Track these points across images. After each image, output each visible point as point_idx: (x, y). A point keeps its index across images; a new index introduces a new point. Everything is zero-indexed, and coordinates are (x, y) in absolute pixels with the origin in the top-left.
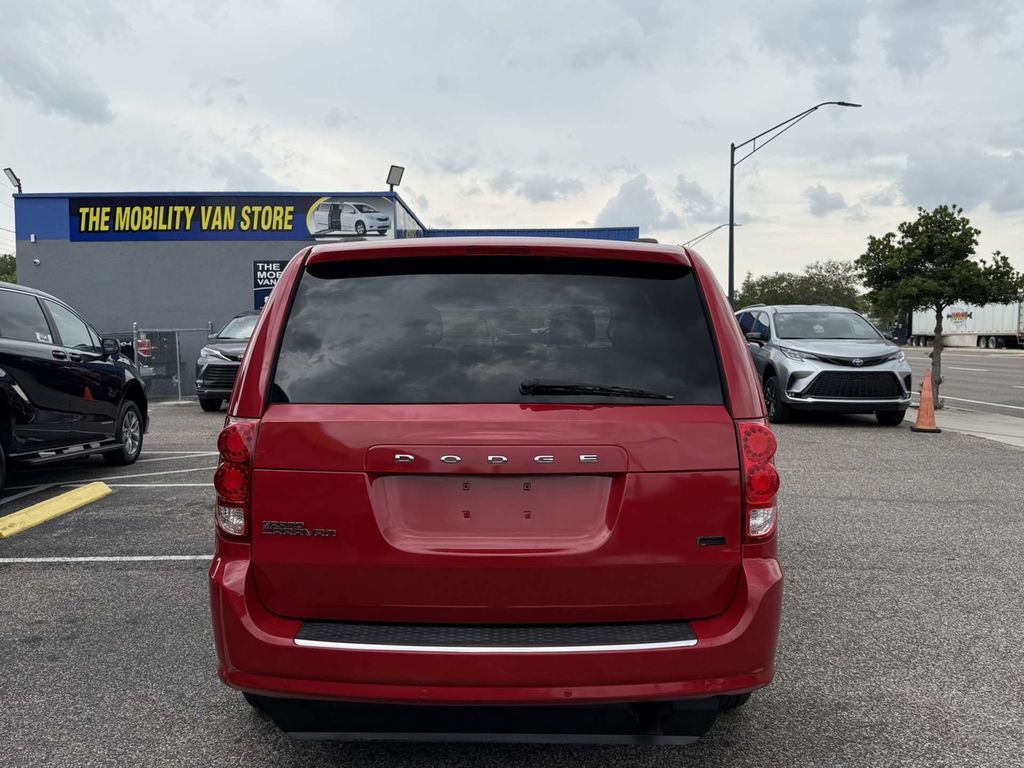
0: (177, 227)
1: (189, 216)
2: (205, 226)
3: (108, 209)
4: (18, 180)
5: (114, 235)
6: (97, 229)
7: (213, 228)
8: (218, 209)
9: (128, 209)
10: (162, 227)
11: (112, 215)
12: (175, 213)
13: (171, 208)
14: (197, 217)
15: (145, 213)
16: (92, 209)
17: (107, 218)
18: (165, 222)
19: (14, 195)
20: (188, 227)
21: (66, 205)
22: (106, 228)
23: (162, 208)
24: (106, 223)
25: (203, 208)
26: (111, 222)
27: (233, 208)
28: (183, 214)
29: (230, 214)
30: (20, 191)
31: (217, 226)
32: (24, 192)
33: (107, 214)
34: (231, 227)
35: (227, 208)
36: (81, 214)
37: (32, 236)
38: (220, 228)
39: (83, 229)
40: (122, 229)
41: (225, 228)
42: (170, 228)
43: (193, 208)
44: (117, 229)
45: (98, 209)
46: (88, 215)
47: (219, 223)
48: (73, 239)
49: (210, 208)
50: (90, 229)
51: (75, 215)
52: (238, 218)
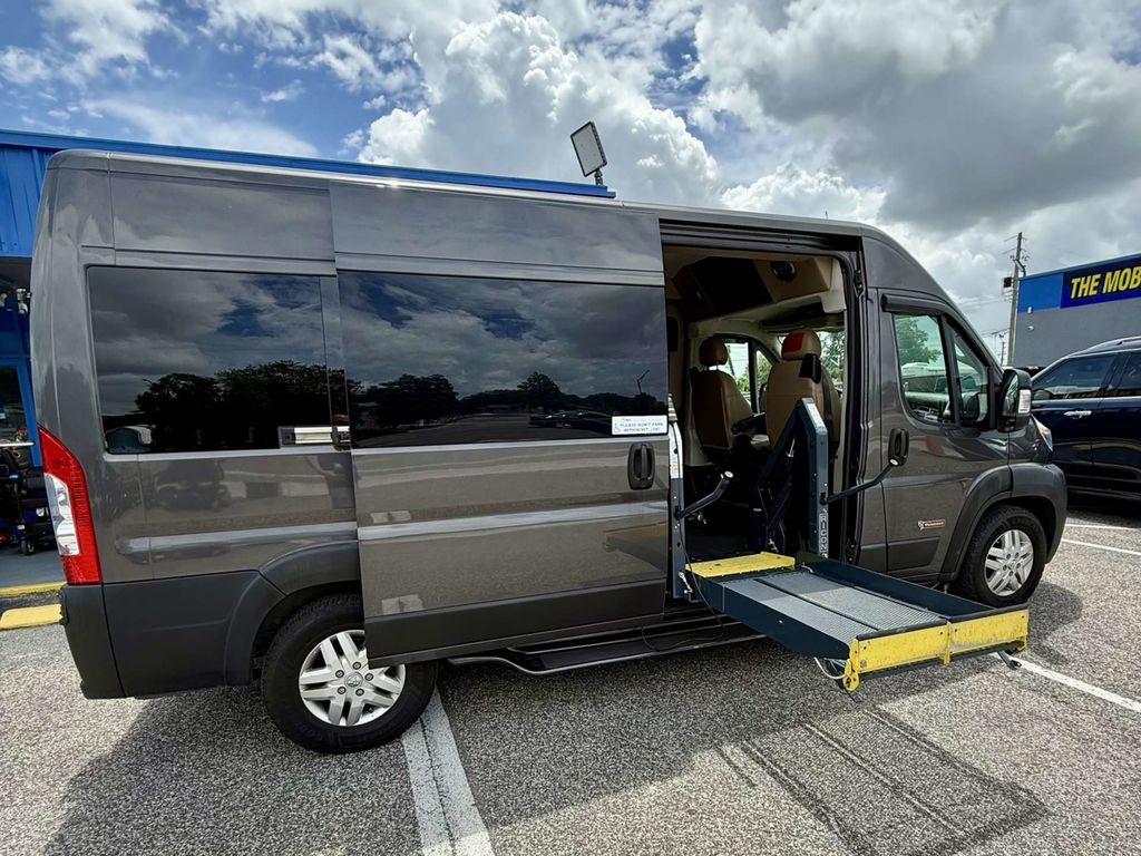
3: (1098, 276)
5: (1101, 297)
6: (1086, 295)
9: (1117, 273)
11: (1101, 281)
15: (1134, 273)
16: (1082, 279)
17: (1096, 284)
21: (1060, 279)
22: (1095, 293)
24: (1095, 288)
32: (1028, 274)
33: (1096, 280)
36: (1072, 285)
37: (1030, 309)
39: (1073, 297)
40: (1110, 291)
44: (1105, 291)
45: (1088, 278)
46: (1079, 284)
48: (1064, 306)
50: (1080, 295)
51: (1068, 286)
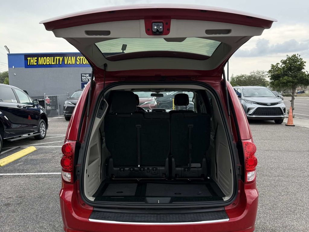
0: (57, 63)
1: (61, 60)
2: (66, 63)
3: (36, 58)
4: (9, 49)
5: (38, 66)
6: (33, 64)
7: (68, 63)
8: (70, 57)
9: (42, 58)
10: (53, 63)
11: (37, 60)
12: (57, 59)
13: (55, 57)
14: (63, 60)
15: (47, 59)
16: (31, 58)
17: (36, 61)
18: (54, 62)
19: (7, 54)
20: (61, 63)
21: (23, 57)
22: (36, 64)
23: (53, 57)
24: (36, 62)
25: (65, 57)
26: (37, 62)
27: (74, 57)
28: (59, 59)
29: (73, 59)
30: (9, 53)
31: (69, 63)
32: (10, 53)
33: (36, 59)
34: (74, 63)
35: (72, 57)
36: (28, 59)
37: (13, 67)
38: (70, 63)
39: (29, 64)
40: (41, 64)
41: (72, 63)
42: (55, 64)
43: (62, 57)
44: (39, 64)
45: (33, 58)
46: (30, 60)
47: (70, 62)
48: (26, 67)
49: (67, 57)
50: (31, 64)
51: (26, 60)
52: (76, 60)
